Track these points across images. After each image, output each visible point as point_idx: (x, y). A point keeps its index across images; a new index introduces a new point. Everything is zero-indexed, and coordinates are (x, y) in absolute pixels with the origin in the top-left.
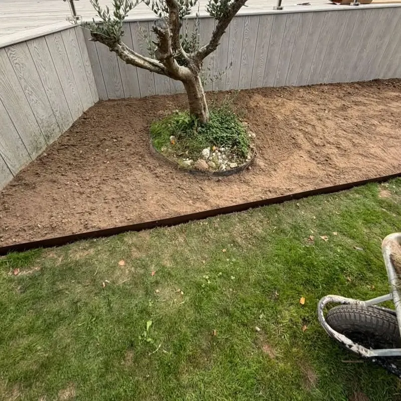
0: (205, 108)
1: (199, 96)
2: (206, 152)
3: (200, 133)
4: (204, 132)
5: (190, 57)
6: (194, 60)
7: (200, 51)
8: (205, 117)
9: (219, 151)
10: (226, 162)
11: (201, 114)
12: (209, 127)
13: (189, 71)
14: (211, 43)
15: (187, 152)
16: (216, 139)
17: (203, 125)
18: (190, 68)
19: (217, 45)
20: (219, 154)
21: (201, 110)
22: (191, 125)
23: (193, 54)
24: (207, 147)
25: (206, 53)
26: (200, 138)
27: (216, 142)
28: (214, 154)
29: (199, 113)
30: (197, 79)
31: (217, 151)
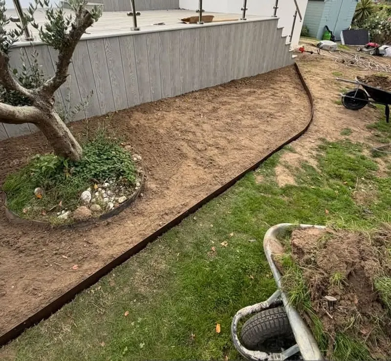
0: (73, 145)
1: (61, 134)
2: (86, 195)
3: (74, 174)
4: (79, 172)
5: (34, 93)
6: (40, 96)
7: (46, 84)
8: (77, 154)
9: (103, 188)
10: (113, 198)
11: (71, 152)
12: (85, 164)
13: (37, 110)
14: (57, 75)
15: (60, 204)
16: (95, 175)
17: (77, 164)
18: (38, 106)
19: (66, 77)
20: (103, 191)
21: (68, 149)
22: (60, 168)
23: (37, 90)
24: (86, 189)
25: (55, 86)
26: (76, 180)
27: (96, 179)
28: (97, 194)
29: (67, 152)
30: (51, 116)
31: (100, 189)
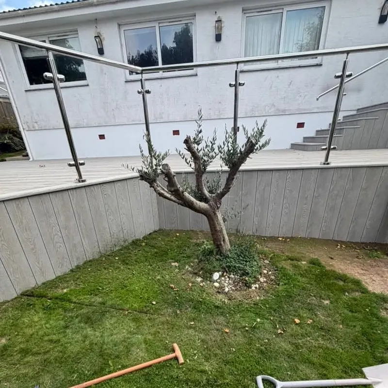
0: (224, 240)
1: (218, 229)
2: (216, 276)
3: (217, 260)
4: (220, 260)
5: (211, 197)
6: (213, 198)
7: (219, 192)
8: (224, 248)
9: (229, 277)
10: (231, 286)
11: (221, 244)
12: (227, 257)
13: (208, 207)
14: (225, 186)
15: (201, 273)
16: (229, 267)
17: (222, 255)
18: (210, 205)
19: (230, 188)
20: (228, 279)
21: (220, 241)
22: (211, 252)
23: (214, 195)
24: (218, 271)
25: (223, 194)
26: (216, 264)
27: (227, 270)
28: (223, 278)
29: (219, 243)
30: (215, 214)
31: (226, 277)
